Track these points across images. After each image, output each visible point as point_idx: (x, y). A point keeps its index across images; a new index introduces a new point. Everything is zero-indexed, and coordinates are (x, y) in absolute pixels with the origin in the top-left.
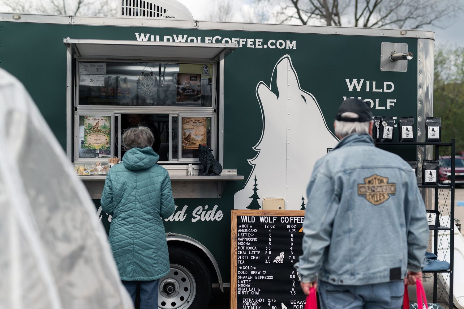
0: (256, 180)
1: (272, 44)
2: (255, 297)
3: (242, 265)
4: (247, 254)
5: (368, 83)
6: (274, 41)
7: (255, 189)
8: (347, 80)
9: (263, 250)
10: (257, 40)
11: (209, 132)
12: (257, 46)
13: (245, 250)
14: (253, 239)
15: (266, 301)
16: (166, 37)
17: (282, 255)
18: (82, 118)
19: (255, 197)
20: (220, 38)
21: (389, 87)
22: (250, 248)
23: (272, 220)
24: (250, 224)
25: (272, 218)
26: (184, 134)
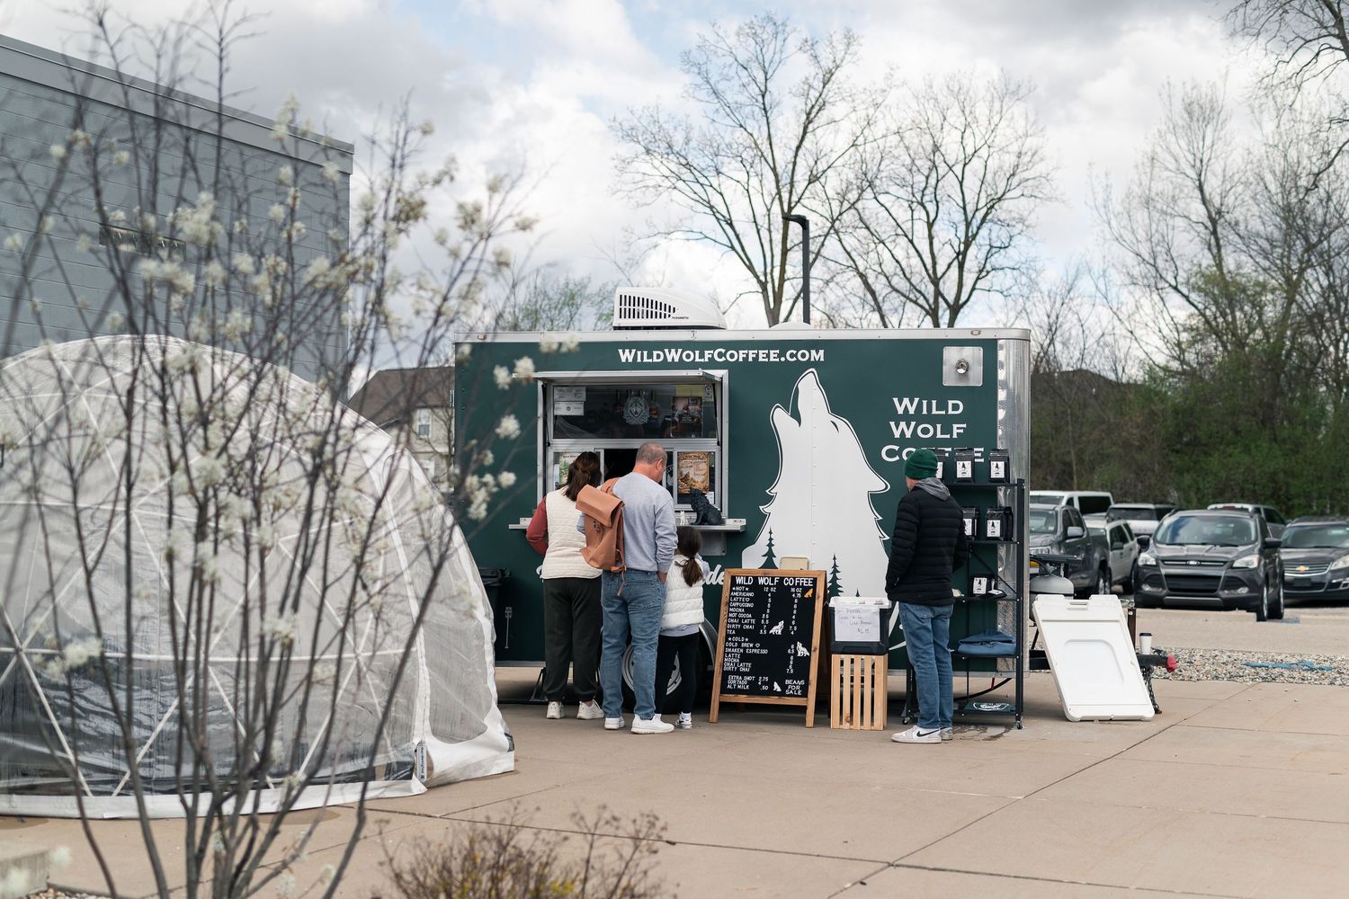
0: (771, 533)
1: (792, 356)
2: (743, 674)
3: (732, 636)
4: (740, 623)
5: (925, 402)
6: (795, 352)
7: (770, 545)
8: (896, 400)
9: (758, 619)
10: (772, 352)
11: (712, 470)
12: (772, 359)
13: (737, 617)
14: (748, 605)
15: (757, 680)
16: (655, 353)
17: (781, 624)
18: (557, 455)
19: (770, 555)
20: (723, 351)
21: (956, 407)
22: (744, 616)
23: (773, 581)
24: (746, 586)
25: (773, 579)
26: (680, 473)
